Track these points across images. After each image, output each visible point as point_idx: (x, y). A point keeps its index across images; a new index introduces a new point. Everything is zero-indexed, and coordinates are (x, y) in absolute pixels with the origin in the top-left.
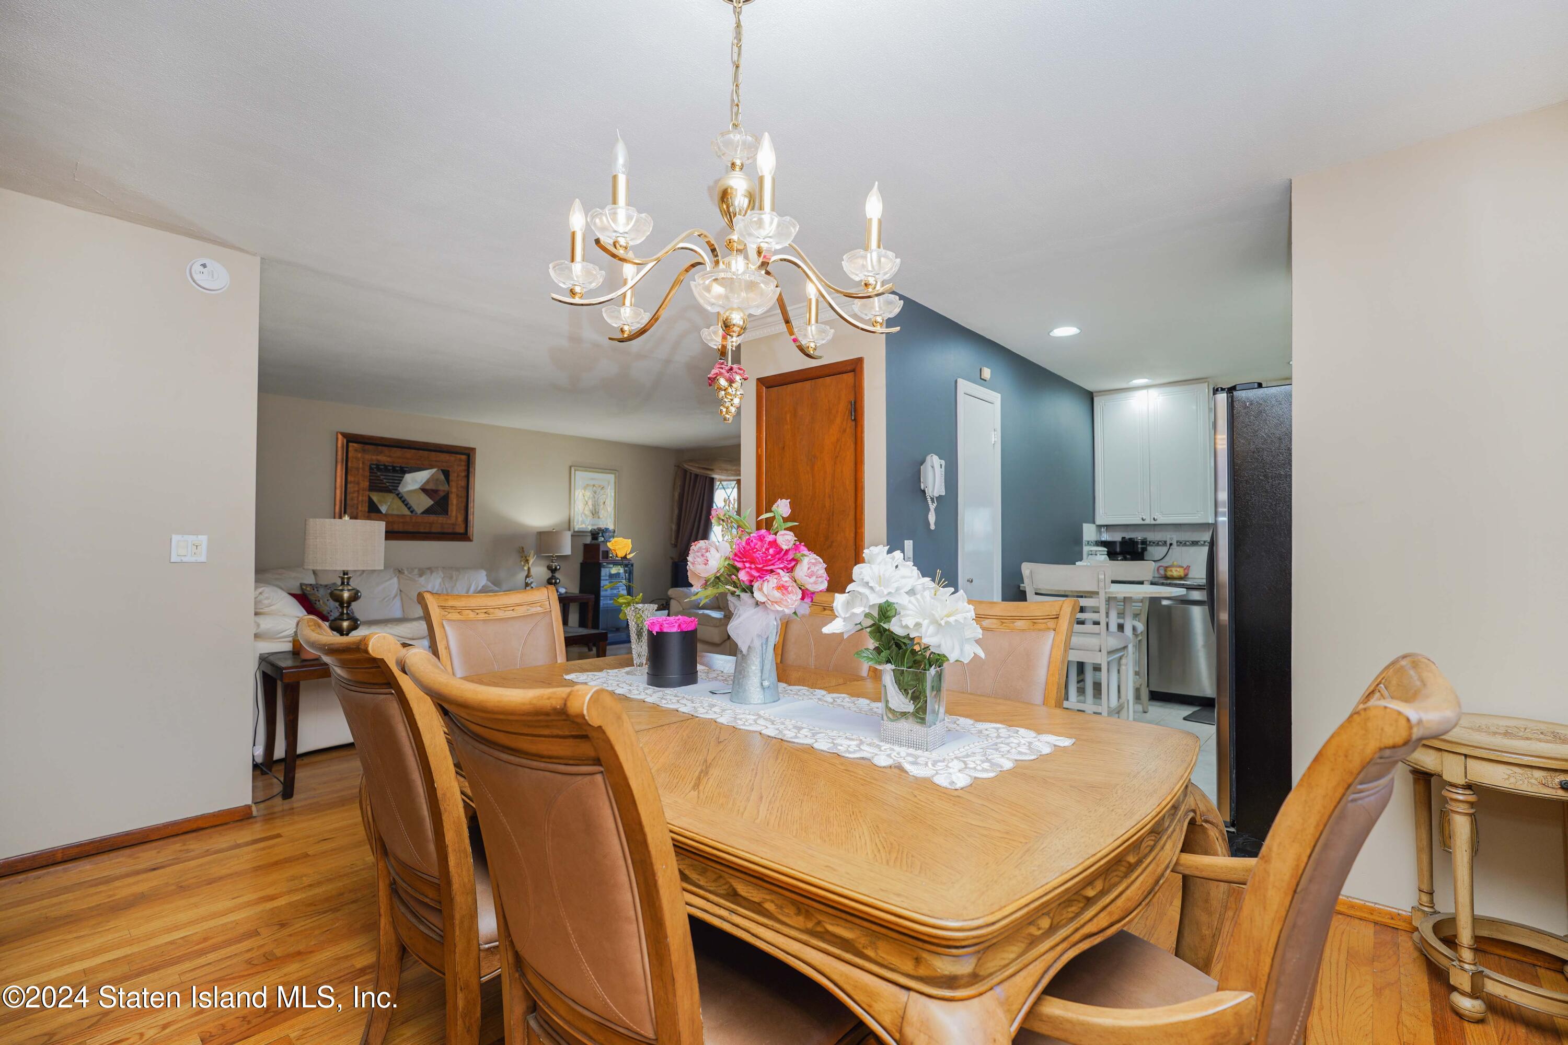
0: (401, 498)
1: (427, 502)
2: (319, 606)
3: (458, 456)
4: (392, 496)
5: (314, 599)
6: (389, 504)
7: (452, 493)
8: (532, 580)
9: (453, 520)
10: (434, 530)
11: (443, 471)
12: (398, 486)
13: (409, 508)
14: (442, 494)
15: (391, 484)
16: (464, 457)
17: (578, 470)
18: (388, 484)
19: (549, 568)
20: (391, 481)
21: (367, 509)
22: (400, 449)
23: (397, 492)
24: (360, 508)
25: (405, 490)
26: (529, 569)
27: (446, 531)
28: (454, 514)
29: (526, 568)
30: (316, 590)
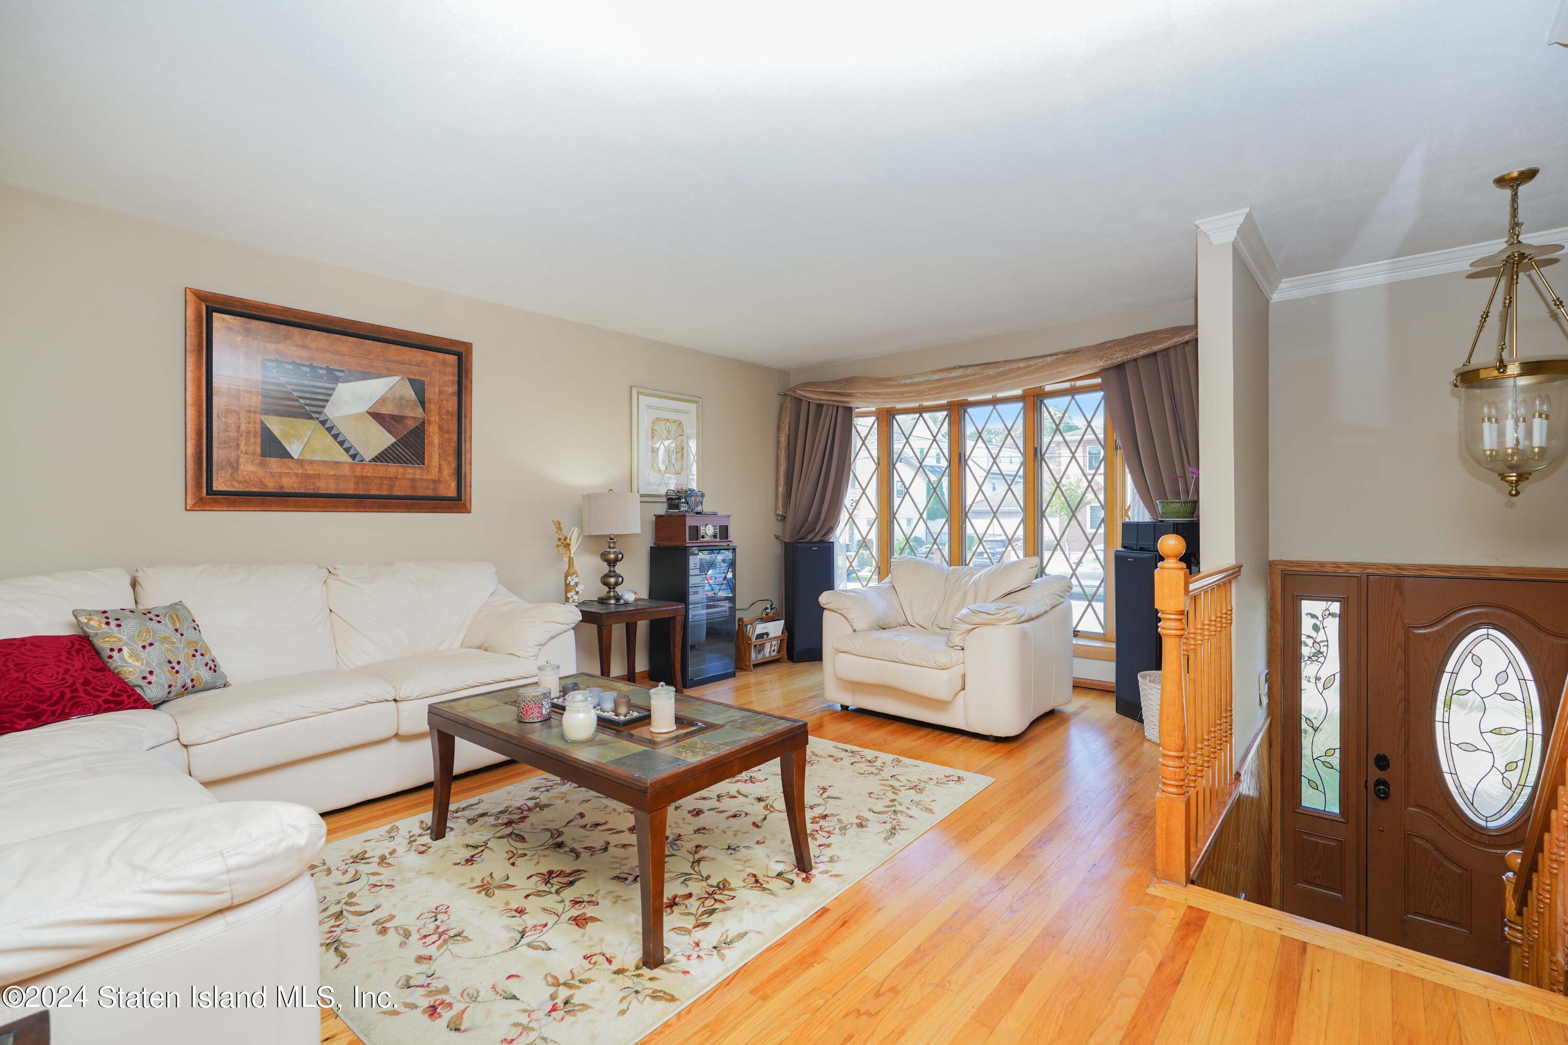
0: (329, 430)
1: (383, 439)
2: (120, 663)
3: (440, 356)
4: (312, 424)
5: (108, 646)
6: (306, 440)
7: (430, 423)
8: (576, 580)
9: (433, 474)
10: (396, 492)
11: (411, 381)
12: (324, 407)
13: (347, 450)
14: (412, 425)
15: (308, 402)
16: (452, 359)
17: (643, 394)
18: (302, 401)
19: (604, 556)
20: (308, 395)
21: (259, 450)
22: (325, 334)
23: (322, 418)
24: (243, 447)
25: (338, 415)
26: (571, 560)
27: (421, 493)
28: (435, 461)
29: (566, 559)
30: (113, 623)
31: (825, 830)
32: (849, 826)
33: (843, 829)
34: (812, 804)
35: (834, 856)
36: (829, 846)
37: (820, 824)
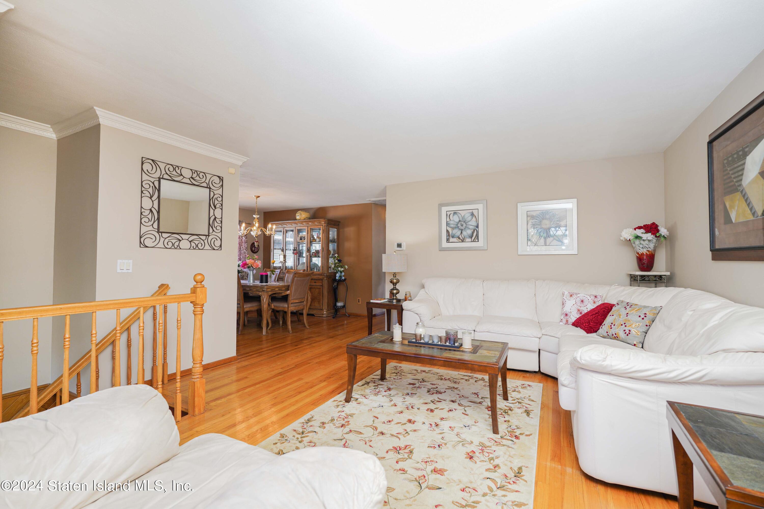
0: (744, 196)
4: (738, 195)
12: (742, 180)
13: (751, 210)
18: (735, 180)
23: (741, 189)
25: (747, 182)
31: (342, 419)
32: (329, 422)
33: (332, 420)
34: (351, 434)
35: (337, 408)
36: (339, 412)
37: (344, 421)
